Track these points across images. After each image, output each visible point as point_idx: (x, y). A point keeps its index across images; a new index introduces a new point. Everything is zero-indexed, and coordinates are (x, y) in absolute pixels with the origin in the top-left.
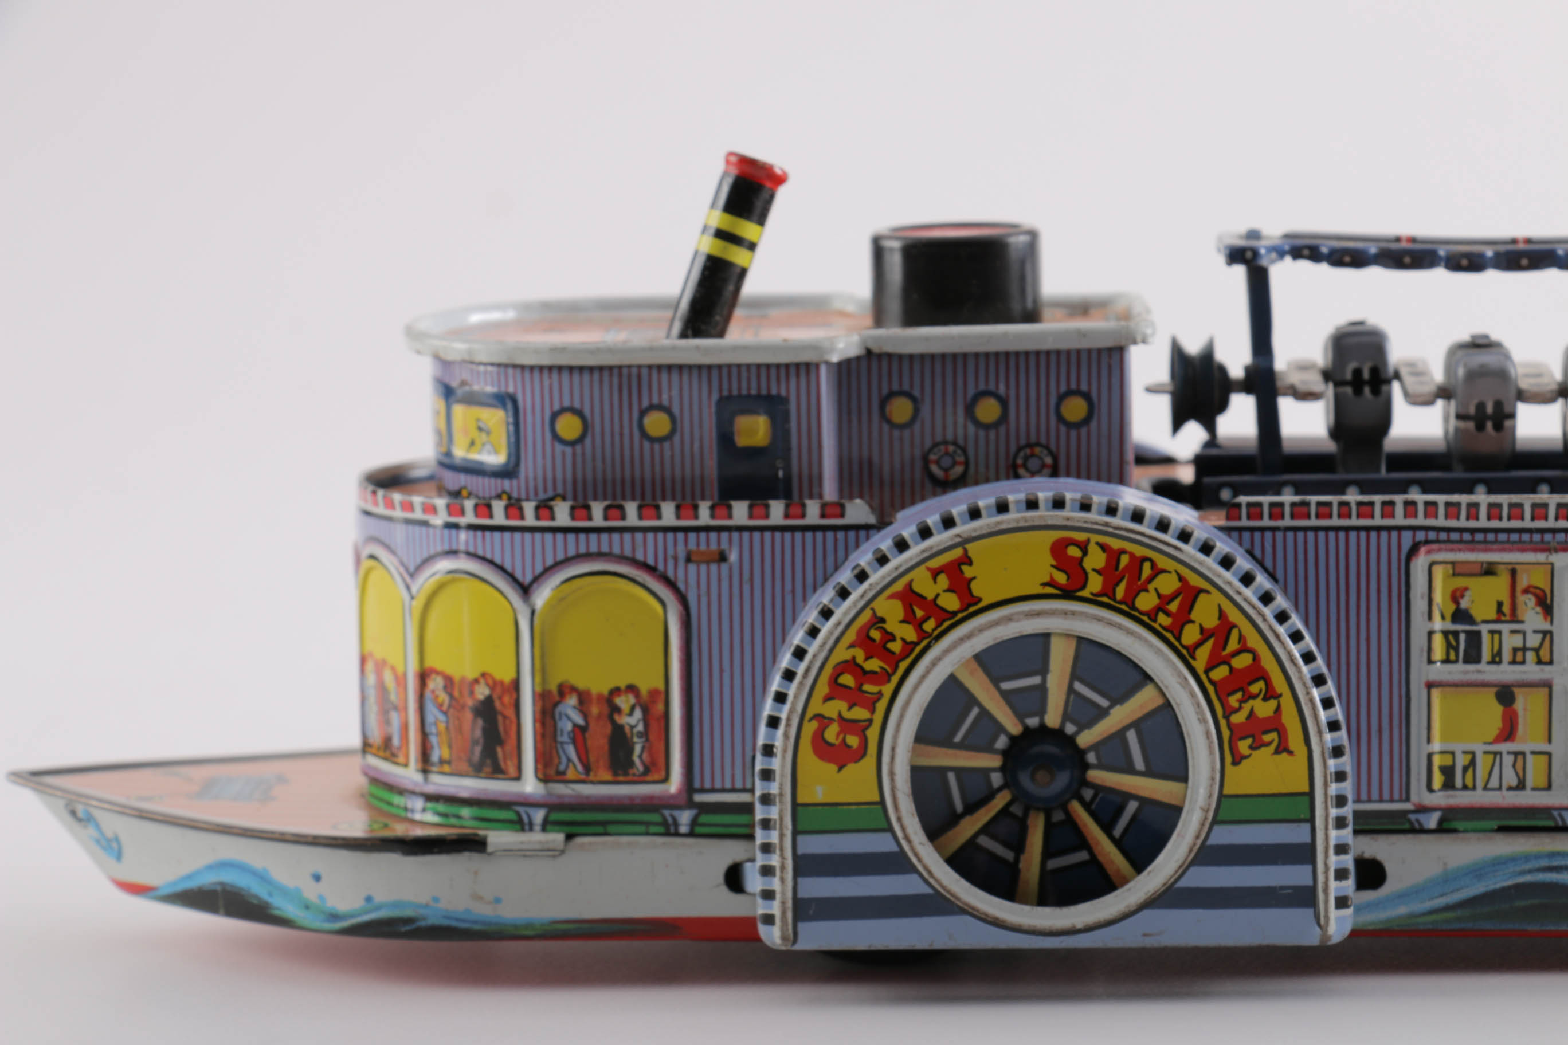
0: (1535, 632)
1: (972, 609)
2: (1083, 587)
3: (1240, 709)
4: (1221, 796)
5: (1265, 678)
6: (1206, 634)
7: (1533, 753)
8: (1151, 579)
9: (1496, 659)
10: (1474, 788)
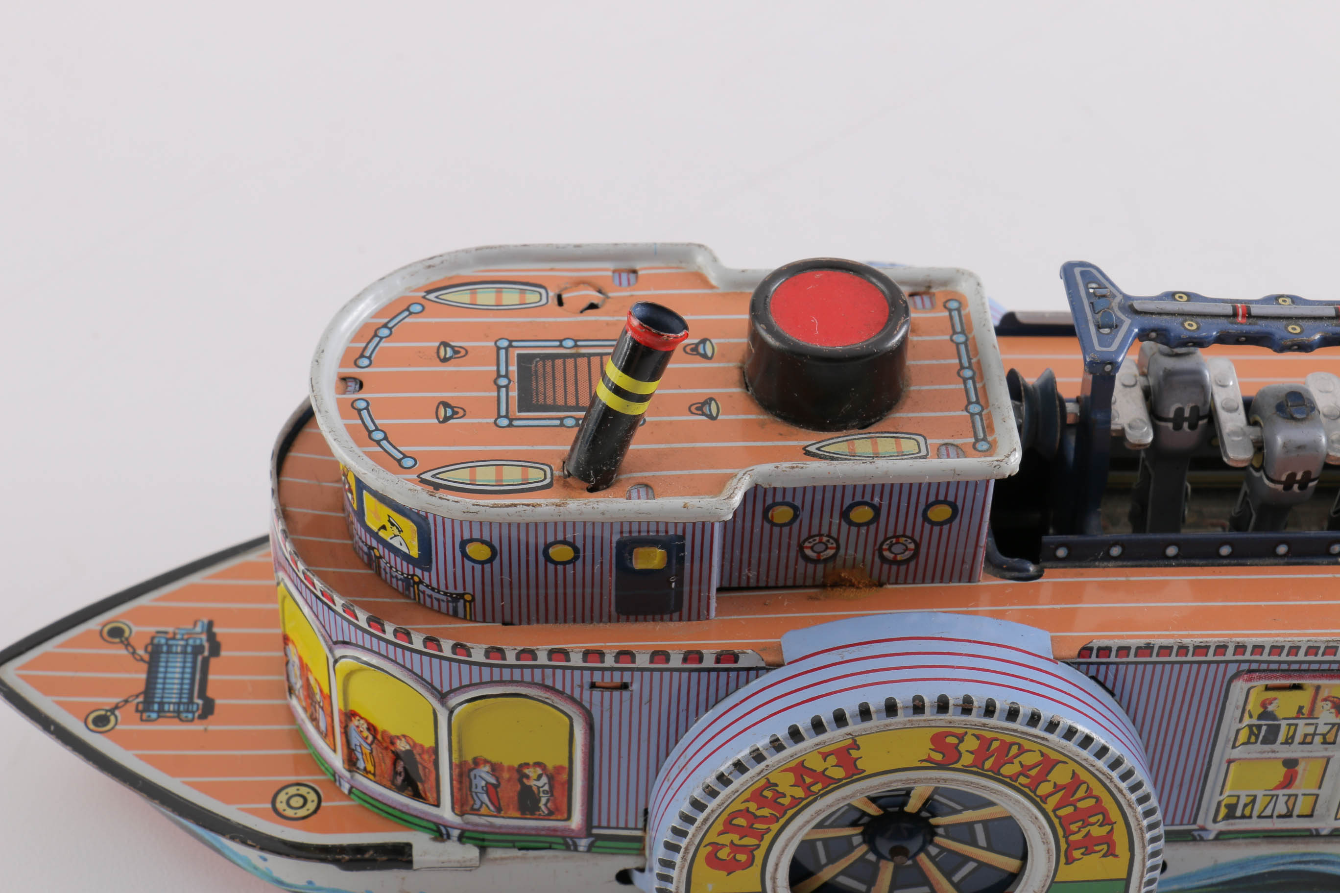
0: (1325, 724)
1: (855, 777)
2: (957, 762)
3: (1079, 831)
4: (1053, 881)
5: (1105, 813)
6: (1057, 788)
7: (1304, 795)
8: (1016, 756)
9: (1289, 741)
10: (1250, 817)
